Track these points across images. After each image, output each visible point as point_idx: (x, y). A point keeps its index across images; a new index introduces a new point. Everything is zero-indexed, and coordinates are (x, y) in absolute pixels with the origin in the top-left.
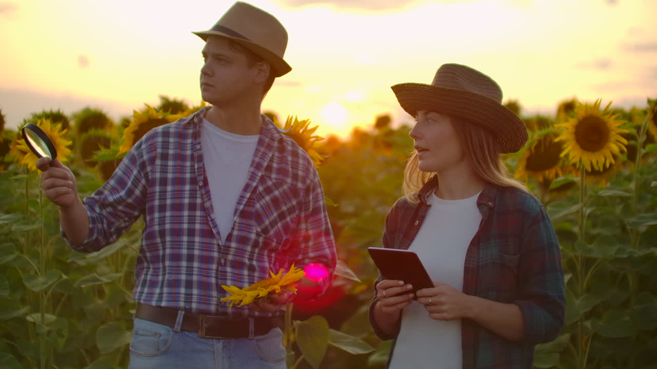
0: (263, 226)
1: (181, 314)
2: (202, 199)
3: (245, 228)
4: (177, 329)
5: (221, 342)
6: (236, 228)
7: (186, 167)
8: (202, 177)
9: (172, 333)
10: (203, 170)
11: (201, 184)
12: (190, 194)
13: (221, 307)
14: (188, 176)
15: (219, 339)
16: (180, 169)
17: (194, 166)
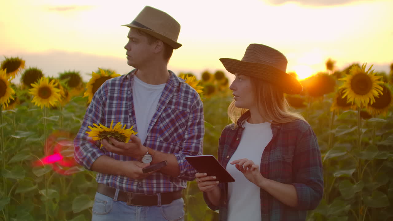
0: (164, 137)
1: (118, 191)
2: (131, 123)
3: (154, 139)
4: (115, 200)
5: (141, 208)
6: (149, 139)
7: (123, 104)
8: (131, 110)
9: (112, 202)
10: (132, 106)
11: (130, 114)
12: (124, 120)
13: (140, 187)
14: (124, 109)
15: (139, 206)
16: (119, 105)
17: (127, 104)
